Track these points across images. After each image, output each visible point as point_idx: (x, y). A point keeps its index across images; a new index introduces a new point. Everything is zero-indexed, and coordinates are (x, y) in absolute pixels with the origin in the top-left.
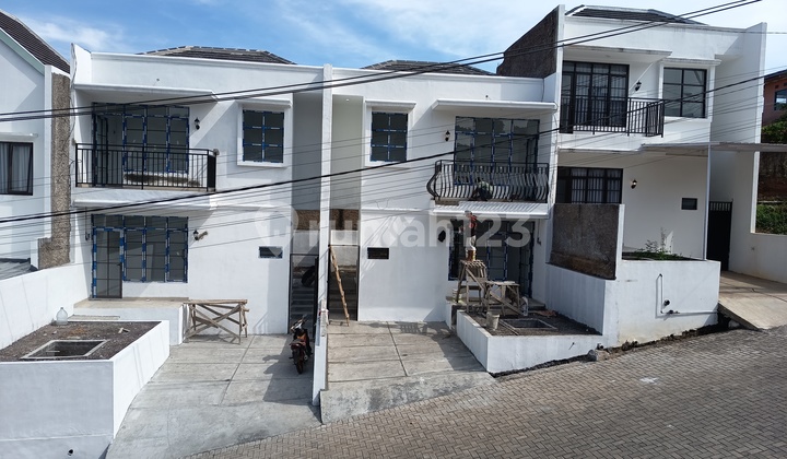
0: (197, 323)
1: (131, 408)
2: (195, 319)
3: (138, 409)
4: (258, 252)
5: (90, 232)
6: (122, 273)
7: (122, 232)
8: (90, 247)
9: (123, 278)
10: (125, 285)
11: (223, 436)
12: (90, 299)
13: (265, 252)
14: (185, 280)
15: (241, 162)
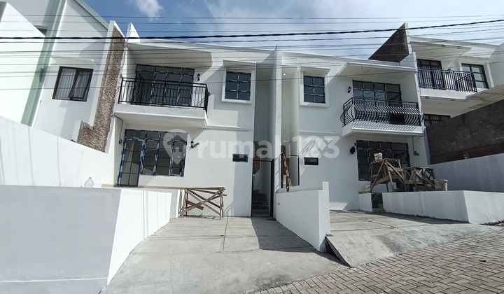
0: (189, 205)
1: (133, 253)
2: (187, 202)
3: (140, 254)
4: (232, 157)
5: (123, 139)
6: (140, 168)
7: (144, 141)
8: (121, 150)
9: (140, 172)
10: (141, 177)
11: (237, 281)
12: (115, 186)
13: (237, 158)
14: (182, 175)
15: (223, 99)
